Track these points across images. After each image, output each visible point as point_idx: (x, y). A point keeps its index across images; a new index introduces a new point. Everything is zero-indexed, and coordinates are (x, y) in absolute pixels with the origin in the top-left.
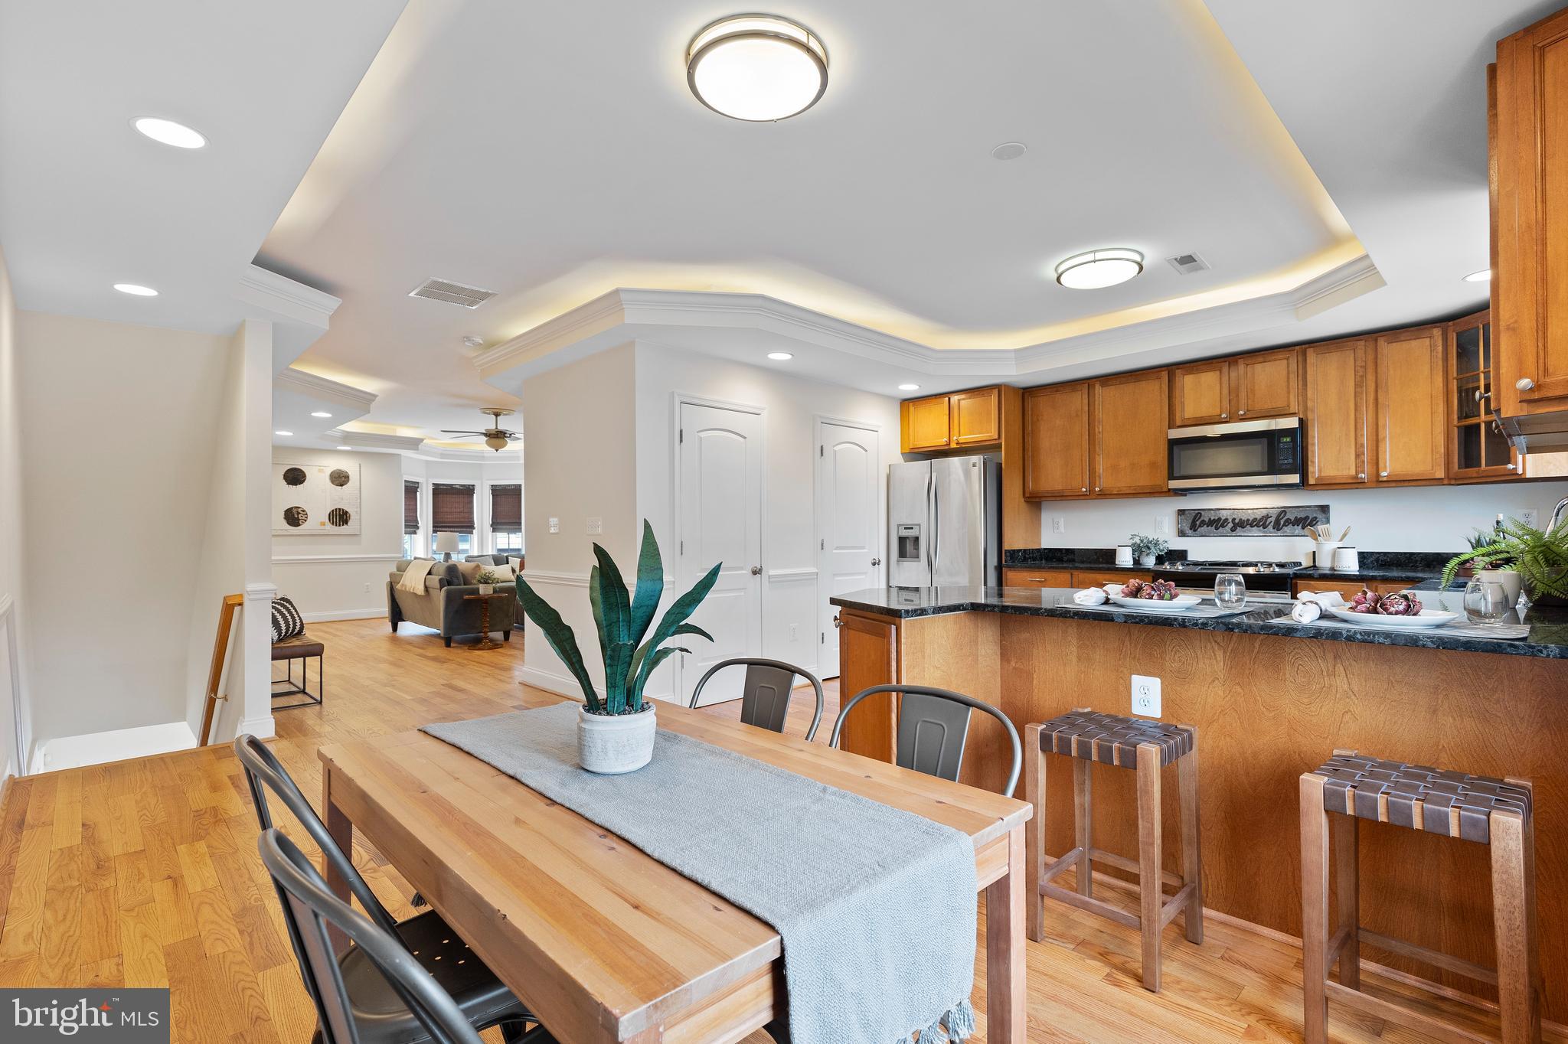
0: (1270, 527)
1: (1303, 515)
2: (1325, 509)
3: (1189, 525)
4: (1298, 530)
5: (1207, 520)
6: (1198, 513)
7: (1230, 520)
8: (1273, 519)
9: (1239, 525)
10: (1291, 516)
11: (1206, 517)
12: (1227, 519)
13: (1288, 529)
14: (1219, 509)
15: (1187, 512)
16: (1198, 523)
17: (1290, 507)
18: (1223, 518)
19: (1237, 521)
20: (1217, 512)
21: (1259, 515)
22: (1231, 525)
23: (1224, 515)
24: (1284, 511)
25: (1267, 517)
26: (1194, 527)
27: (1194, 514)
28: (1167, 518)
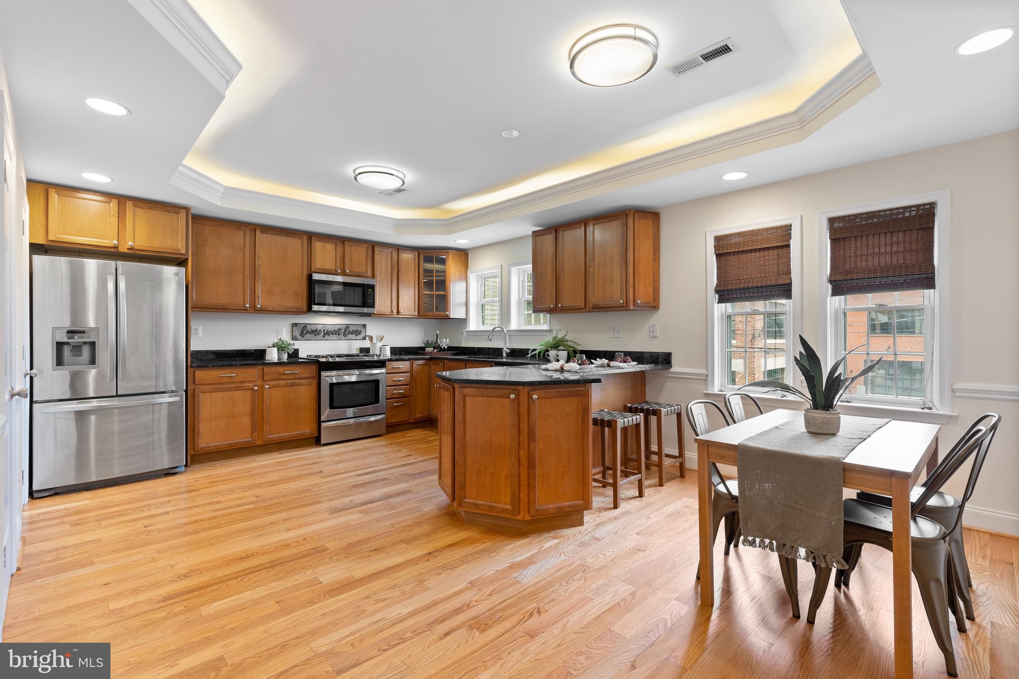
0: (342, 335)
1: (355, 329)
2: (364, 326)
3: (299, 333)
4: (354, 337)
5: (310, 330)
6: (305, 326)
7: (322, 331)
8: (343, 331)
9: (327, 334)
10: (351, 329)
11: (309, 328)
12: (320, 330)
13: (350, 336)
14: (317, 324)
15: (298, 325)
16: (305, 332)
17: (351, 325)
18: (319, 329)
19: (325, 332)
20: (316, 326)
21: (336, 328)
22: (322, 333)
23: (319, 328)
24: (348, 326)
25: (340, 329)
26: (302, 335)
27: (303, 326)
28: (285, 328)
